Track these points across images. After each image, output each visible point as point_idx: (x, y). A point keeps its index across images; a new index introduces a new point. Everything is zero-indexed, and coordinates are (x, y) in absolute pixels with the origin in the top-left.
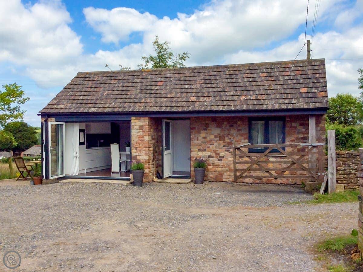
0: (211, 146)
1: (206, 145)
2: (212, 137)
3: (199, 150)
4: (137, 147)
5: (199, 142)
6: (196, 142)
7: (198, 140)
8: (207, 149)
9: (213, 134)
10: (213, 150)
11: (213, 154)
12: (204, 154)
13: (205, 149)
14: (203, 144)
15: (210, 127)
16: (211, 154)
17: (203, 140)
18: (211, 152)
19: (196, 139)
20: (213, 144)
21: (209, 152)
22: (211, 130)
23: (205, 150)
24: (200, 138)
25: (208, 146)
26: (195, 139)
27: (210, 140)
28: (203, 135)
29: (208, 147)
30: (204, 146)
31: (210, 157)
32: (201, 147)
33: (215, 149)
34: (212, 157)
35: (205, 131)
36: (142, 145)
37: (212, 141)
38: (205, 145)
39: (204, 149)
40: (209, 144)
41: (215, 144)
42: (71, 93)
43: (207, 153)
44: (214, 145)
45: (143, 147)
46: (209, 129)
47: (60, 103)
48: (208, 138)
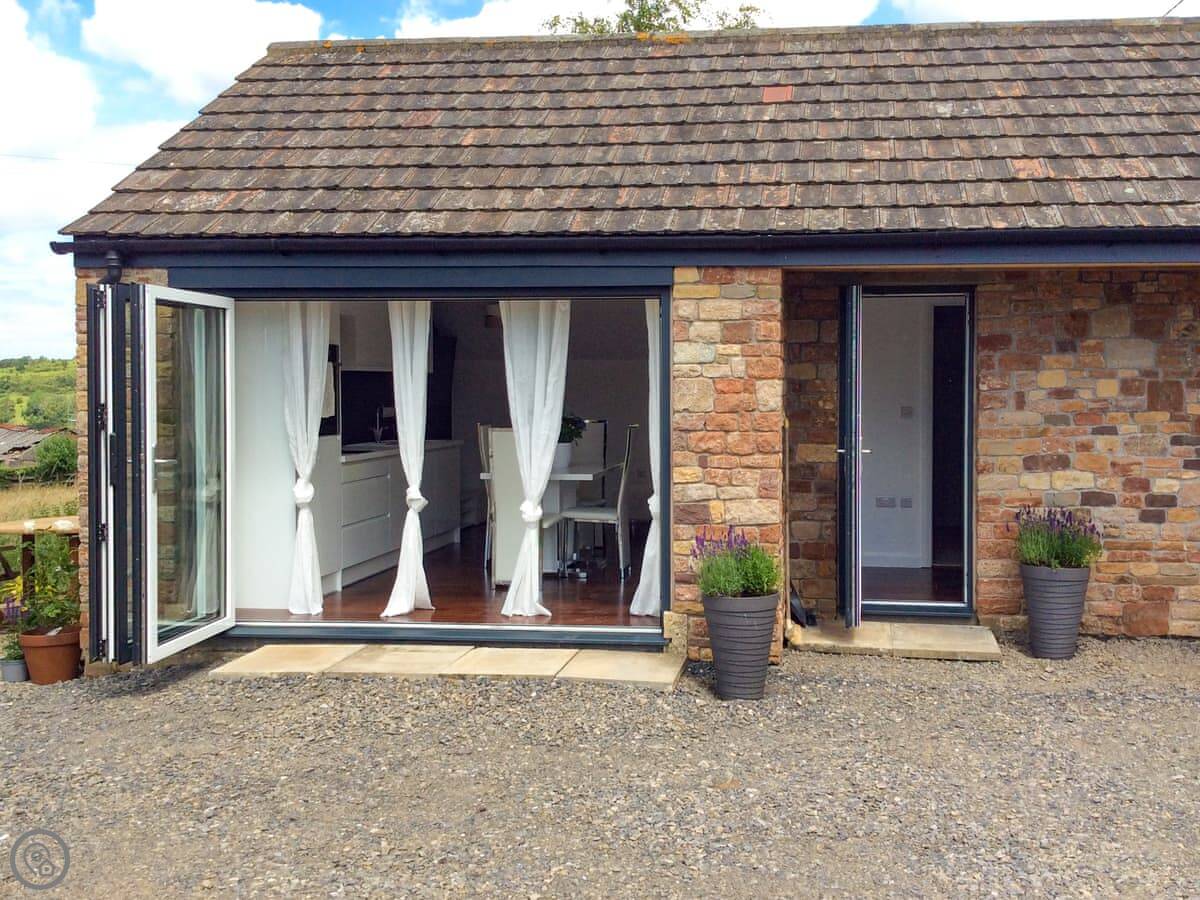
0: (1101, 442)
1: (1073, 434)
2: (1109, 389)
3: (1031, 464)
4: (707, 451)
5: (1030, 416)
6: (1010, 416)
7: (1021, 403)
8: (1074, 456)
9: (1112, 375)
10: (1114, 464)
11: (1114, 485)
12: (1059, 484)
13: (1067, 458)
14: (1052, 428)
15: (1095, 333)
16: (1102, 482)
17: (1056, 406)
18: (1098, 472)
19: (1012, 402)
20: (1112, 431)
21: (1090, 476)
22: (1099, 349)
23: (1063, 463)
24: (1033, 396)
25: (1084, 439)
26: (1004, 403)
27: (1092, 405)
28: (1053, 376)
29: (1085, 447)
30: (1061, 437)
31: (1091, 498)
32: (1041, 447)
33: (1121, 456)
34: (1106, 500)
35: (1069, 358)
36: (745, 440)
37: (1104, 410)
38: (1062, 433)
39: (1060, 457)
40: (1089, 428)
41: (1122, 428)
42: (250, 133)
43: (1076, 480)
44: (1116, 434)
45: (747, 448)
46: (1091, 342)
47: (194, 186)
48: (1086, 395)
